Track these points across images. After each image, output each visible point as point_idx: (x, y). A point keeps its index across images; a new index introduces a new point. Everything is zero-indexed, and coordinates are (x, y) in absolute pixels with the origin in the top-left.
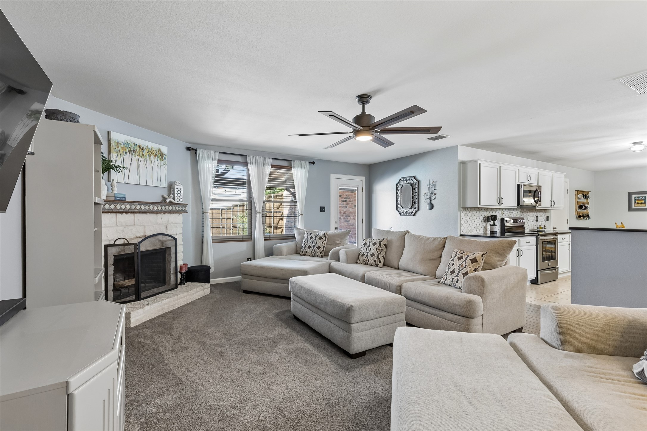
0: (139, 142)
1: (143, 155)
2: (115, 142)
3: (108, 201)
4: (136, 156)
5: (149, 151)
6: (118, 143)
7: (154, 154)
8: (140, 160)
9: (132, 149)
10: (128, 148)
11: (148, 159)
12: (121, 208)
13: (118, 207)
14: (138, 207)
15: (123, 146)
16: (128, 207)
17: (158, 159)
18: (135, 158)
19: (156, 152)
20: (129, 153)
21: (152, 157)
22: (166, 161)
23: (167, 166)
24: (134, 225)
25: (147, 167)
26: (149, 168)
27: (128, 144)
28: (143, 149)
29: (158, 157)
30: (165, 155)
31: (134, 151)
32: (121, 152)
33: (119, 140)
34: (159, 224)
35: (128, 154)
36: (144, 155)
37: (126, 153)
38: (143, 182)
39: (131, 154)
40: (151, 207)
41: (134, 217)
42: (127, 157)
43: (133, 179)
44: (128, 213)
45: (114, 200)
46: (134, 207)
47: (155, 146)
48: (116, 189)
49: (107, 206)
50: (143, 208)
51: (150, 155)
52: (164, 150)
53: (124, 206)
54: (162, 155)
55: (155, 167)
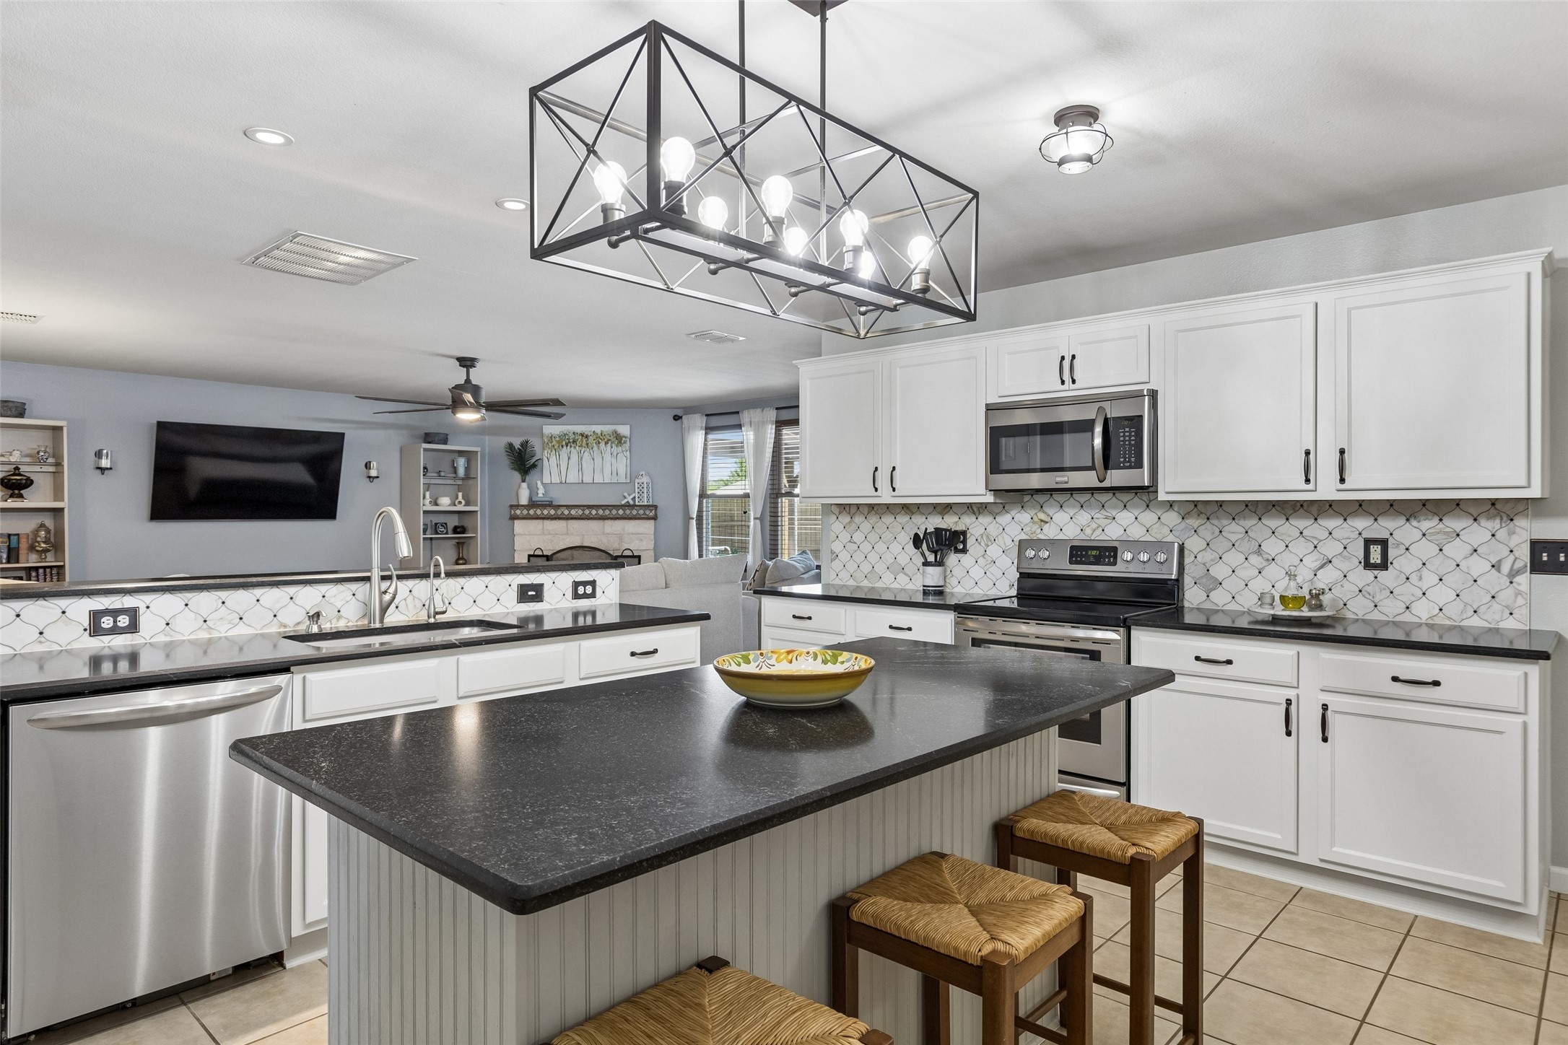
0: (580, 429)
1: (587, 444)
2: (547, 437)
3: (528, 507)
4: (577, 448)
5: (597, 438)
6: (551, 438)
7: (606, 440)
8: (582, 452)
9: (571, 441)
10: (564, 440)
11: (595, 448)
12: (542, 513)
13: (539, 512)
14: (566, 512)
15: (558, 439)
16: (552, 512)
17: (613, 445)
18: (574, 452)
19: (608, 437)
20: (567, 446)
21: (602, 445)
22: (627, 445)
23: (628, 453)
24: (568, 534)
25: (593, 459)
26: (598, 460)
27: (565, 435)
28: (587, 437)
29: (613, 442)
30: (626, 438)
31: (574, 442)
32: (556, 447)
33: (553, 433)
34: (608, 534)
35: (565, 447)
36: (589, 444)
37: (562, 446)
38: (588, 479)
39: (569, 447)
40: (587, 512)
41: (567, 524)
42: (564, 452)
43: (573, 477)
44: (555, 519)
45: (533, 504)
46: (559, 512)
47: (607, 429)
48: (541, 492)
49: (525, 512)
50: (573, 512)
51: (599, 443)
52: (624, 430)
53: (545, 512)
54: (619, 439)
55: (607, 457)
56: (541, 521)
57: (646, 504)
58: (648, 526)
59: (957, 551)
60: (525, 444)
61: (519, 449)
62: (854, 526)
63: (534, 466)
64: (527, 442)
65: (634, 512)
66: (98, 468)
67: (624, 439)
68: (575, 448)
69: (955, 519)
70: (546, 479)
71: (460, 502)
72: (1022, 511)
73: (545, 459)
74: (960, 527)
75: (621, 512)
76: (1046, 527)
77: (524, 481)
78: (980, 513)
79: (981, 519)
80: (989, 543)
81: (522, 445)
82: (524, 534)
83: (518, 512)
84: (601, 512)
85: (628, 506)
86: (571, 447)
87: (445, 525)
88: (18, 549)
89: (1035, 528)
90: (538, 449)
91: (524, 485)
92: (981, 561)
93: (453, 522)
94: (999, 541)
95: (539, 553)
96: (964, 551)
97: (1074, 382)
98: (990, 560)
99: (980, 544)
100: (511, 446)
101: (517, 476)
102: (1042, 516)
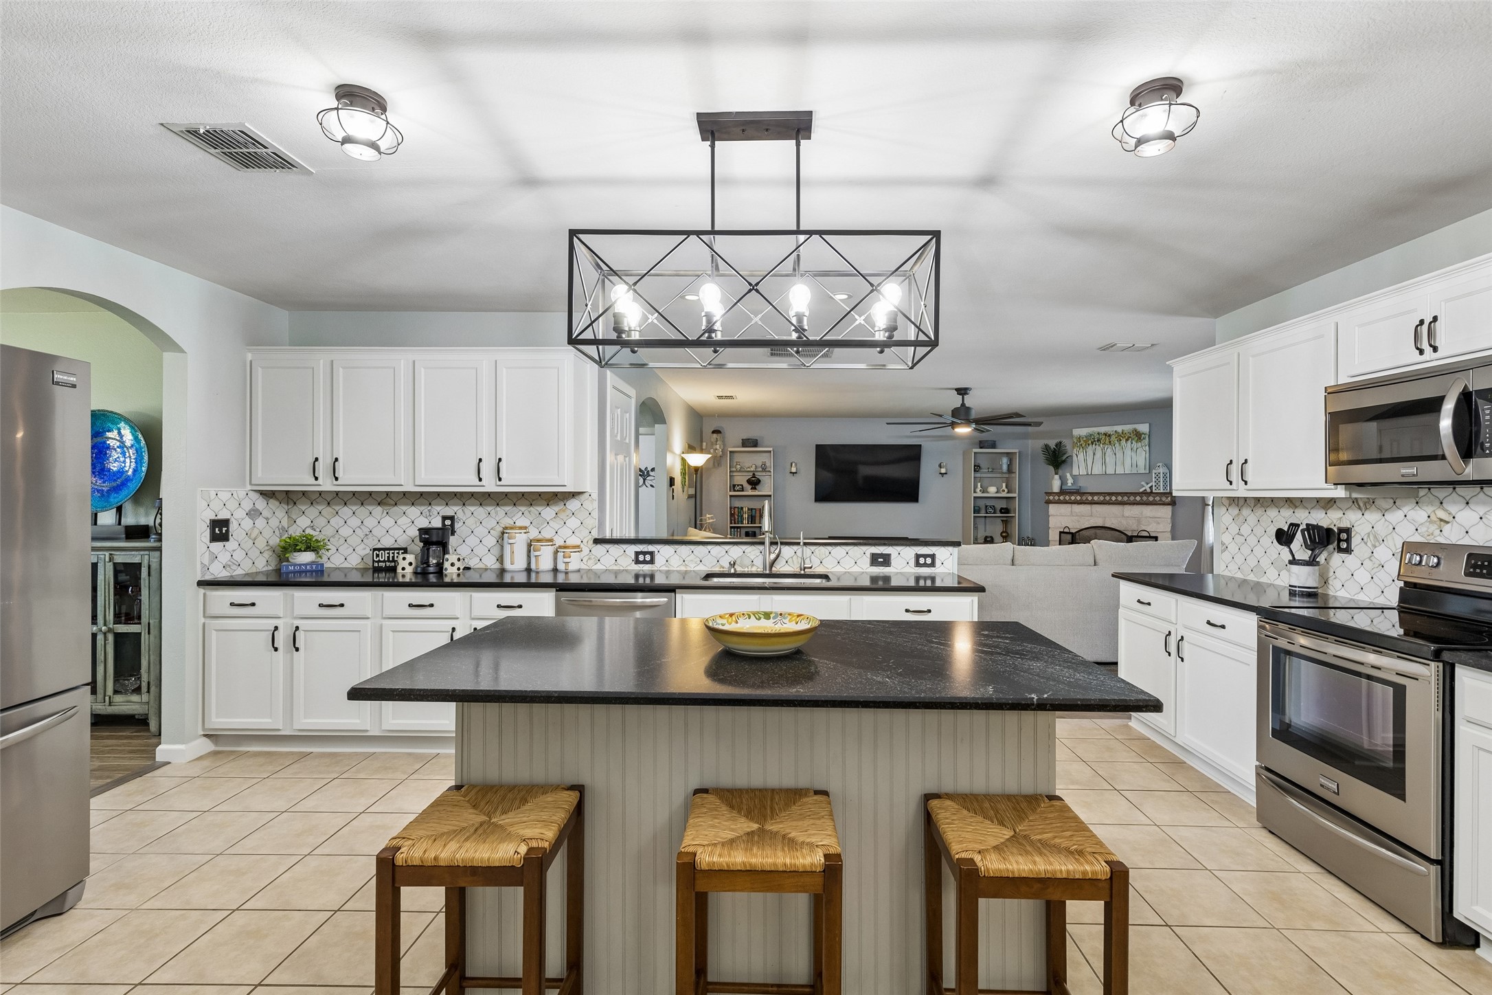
0: (1103, 430)
1: (1110, 442)
2: (1076, 438)
3: (1060, 494)
4: (1101, 445)
5: (1118, 436)
6: (1079, 438)
7: (1126, 437)
8: (1106, 449)
9: (1096, 440)
10: (1090, 439)
11: (1117, 445)
13: (1067, 498)
14: (1090, 498)
15: (1085, 439)
16: (1078, 498)
17: (1133, 442)
18: (1099, 449)
19: (1128, 434)
20: (1093, 444)
21: (1123, 442)
22: (1147, 441)
23: (1147, 447)
24: (1092, 516)
25: (1115, 454)
26: (1119, 455)
27: (1091, 435)
28: (1109, 436)
29: (1133, 439)
30: (1145, 434)
31: (1098, 440)
32: (1083, 446)
33: (1081, 434)
34: (1128, 517)
35: (1091, 446)
36: (1112, 442)
37: (1089, 445)
38: (1110, 471)
40: (1108, 498)
41: (1091, 508)
42: (1090, 449)
43: (1097, 470)
44: (1081, 503)
45: (1063, 492)
46: (1084, 498)
47: (1128, 428)
48: (1070, 481)
49: (1057, 498)
50: (1096, 498)
51: (1120, 440)
52: (1144, 428)
53: (1073, 498)
54: (1138, 436)
55: (1128, 452)
56: (1070, 505)
57: (1162, 491)
58: (1166, 511)
59: (1340, 550)
60: (1059, 444)
61: (1054, 448)
62: (1241, 519)
63: (1064, 462)
64: (1061, 443)
65: (1151, 499)
66: (791, 473)
67: (1143, 436)
68: (1099, 445)
69: (1339, 514)
70: (1075, 472)
71: (1004, 491)
72: (1417, 508)
73: (1075, 457)
74: (1345, 524)
75: (1138, 498)
76: (1447, 528)
77: (1056, 474)
78: (1366, 509)
79: (1368, 515)
80: (1377, 544)
81: (1056, 446)
82: (1057, 515)
83: (1051, 498)
84: (1120, 498)
85: (1144, 493)
86: (1096, 445)
87: (993, 507)
88: (755, 517)
89: (1434, 528)
90: (1069, 447)
91: (1057, 477)
92: (1367, 563)
93: (1000, 505)
94: (1389, 541)
95: (1067, 530)
96: (1348, 551)
97: (1435, 349)
98: (1378, 563)
99: (1366, 543)
100: (1047, 447)
101: (1051, 469)
102: (1441, 514)
